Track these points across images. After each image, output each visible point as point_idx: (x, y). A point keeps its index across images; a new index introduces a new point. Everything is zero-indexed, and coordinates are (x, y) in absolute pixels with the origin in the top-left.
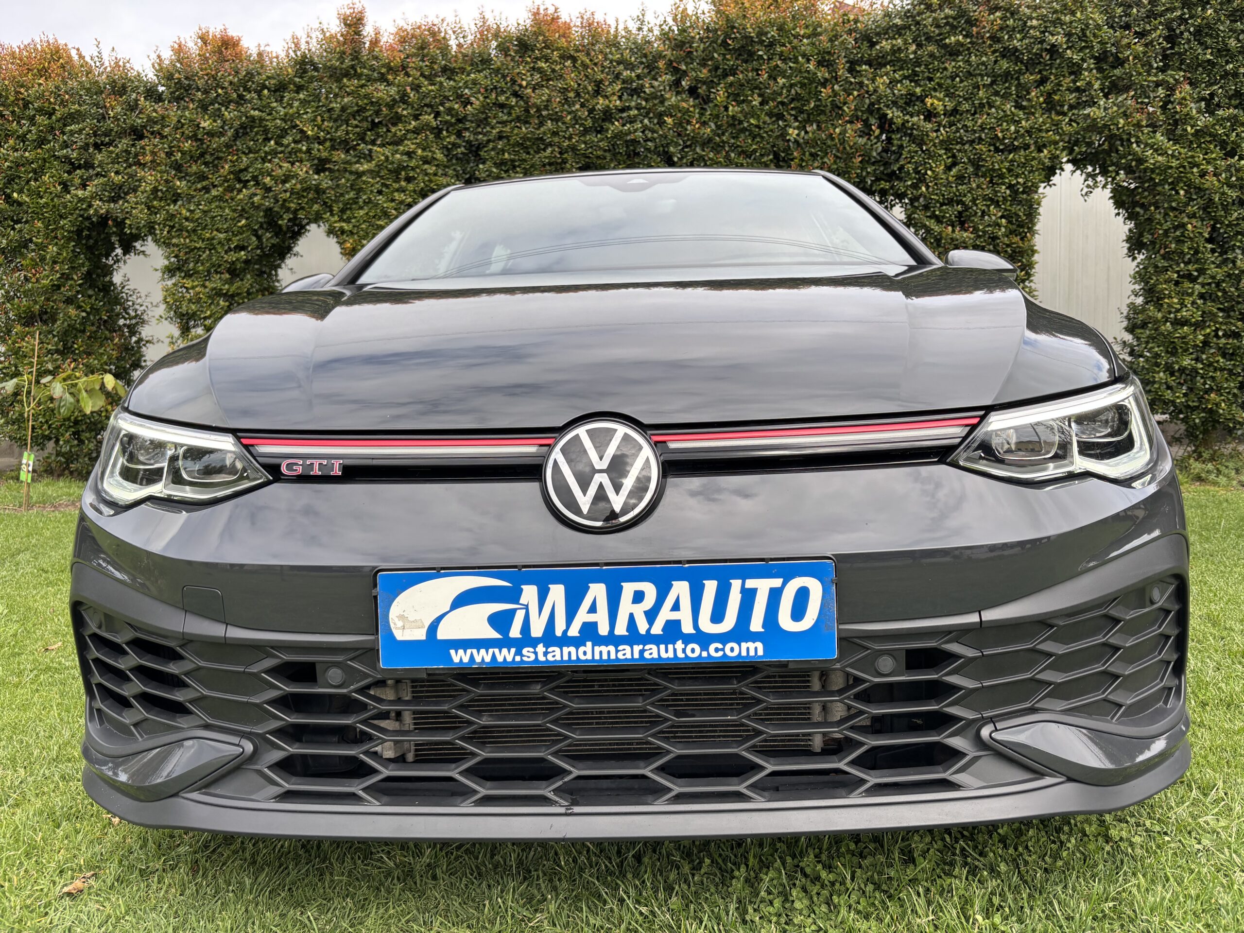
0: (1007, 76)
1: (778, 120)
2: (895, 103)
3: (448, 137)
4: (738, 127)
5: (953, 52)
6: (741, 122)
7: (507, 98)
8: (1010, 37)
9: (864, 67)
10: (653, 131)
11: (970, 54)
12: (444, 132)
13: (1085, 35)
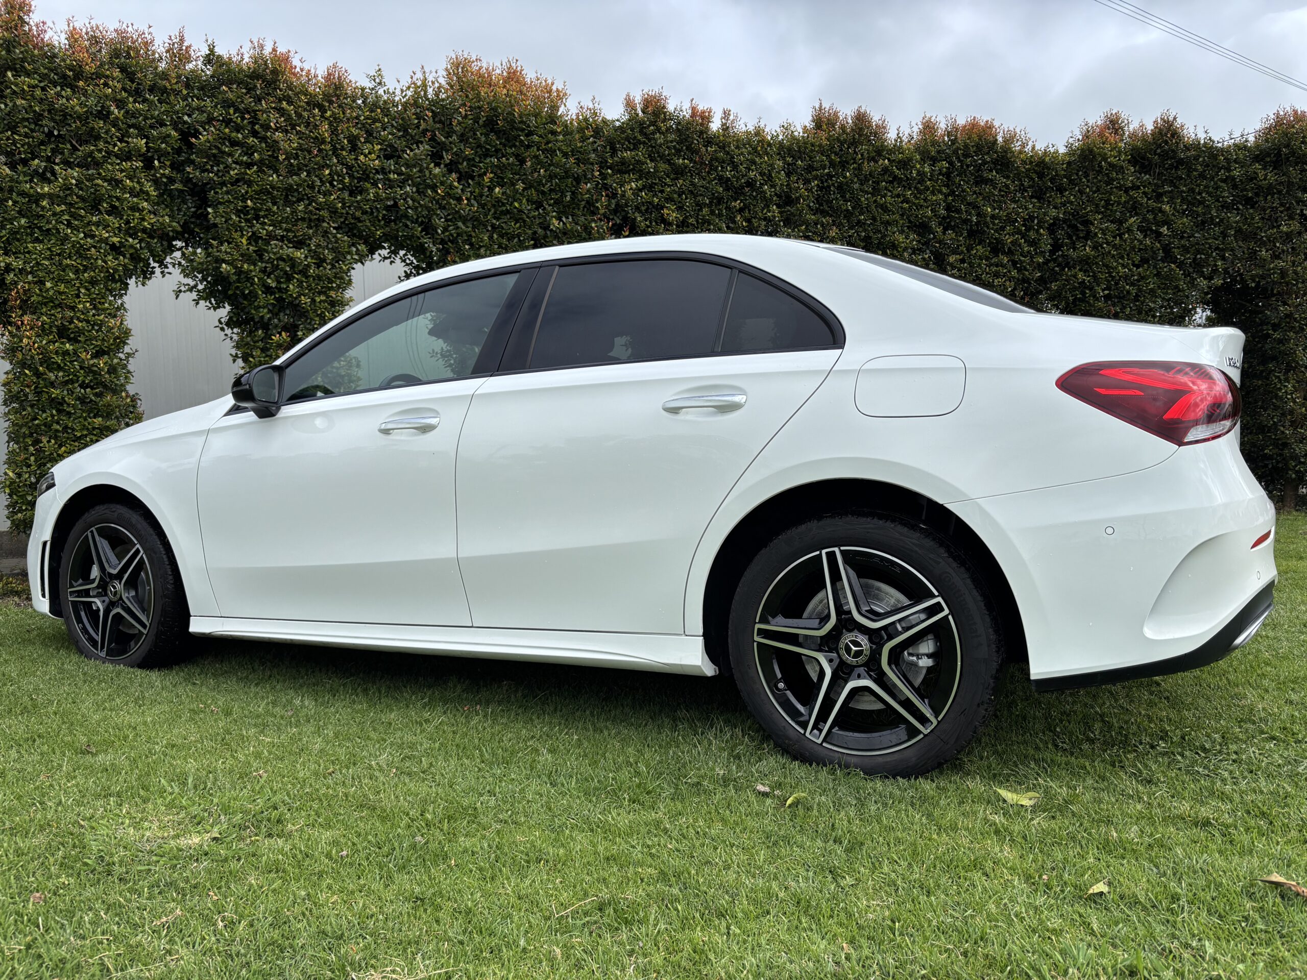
0: (720, 200)
2: (637, 208)
3: (160, 167)
4: (500, 209)
6: (504, 204)
7: (244, 137)
8: (722, 167)
9: (609, 171)
10: (413, 200)
11: (692, 175)
12: (156, 162)
13: (770, 175)
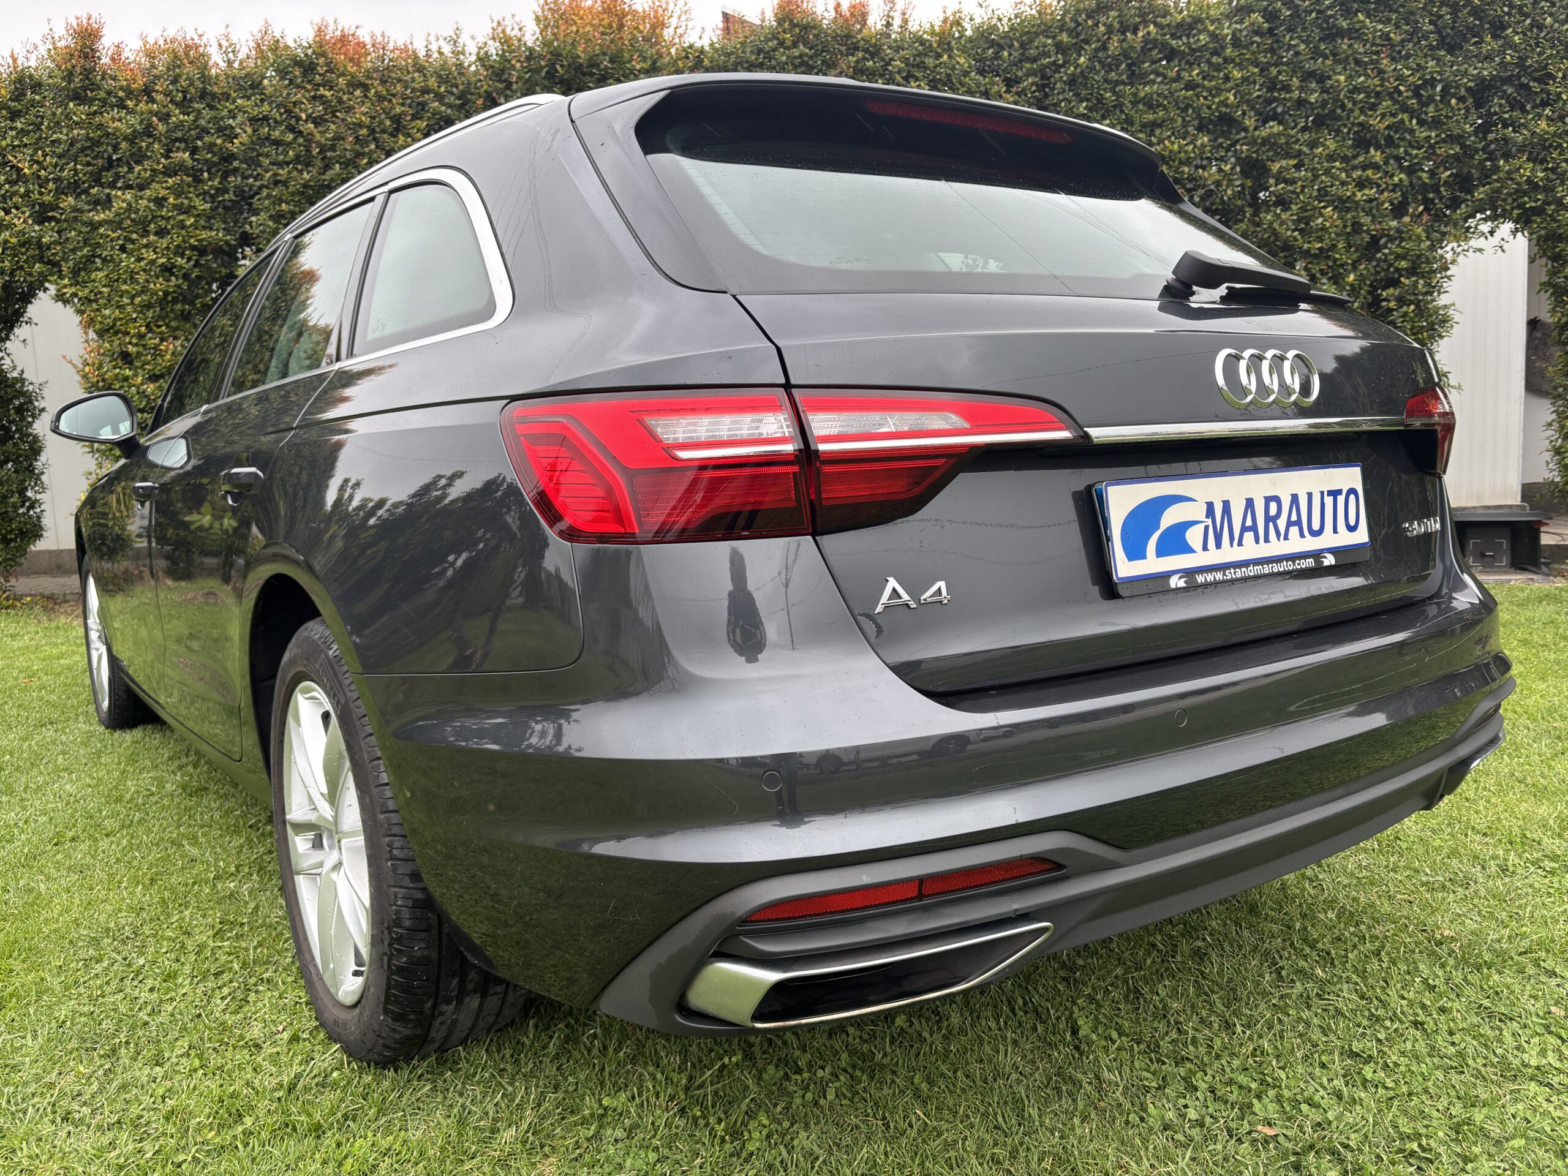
7: (282, 132)
12: (206, 175)
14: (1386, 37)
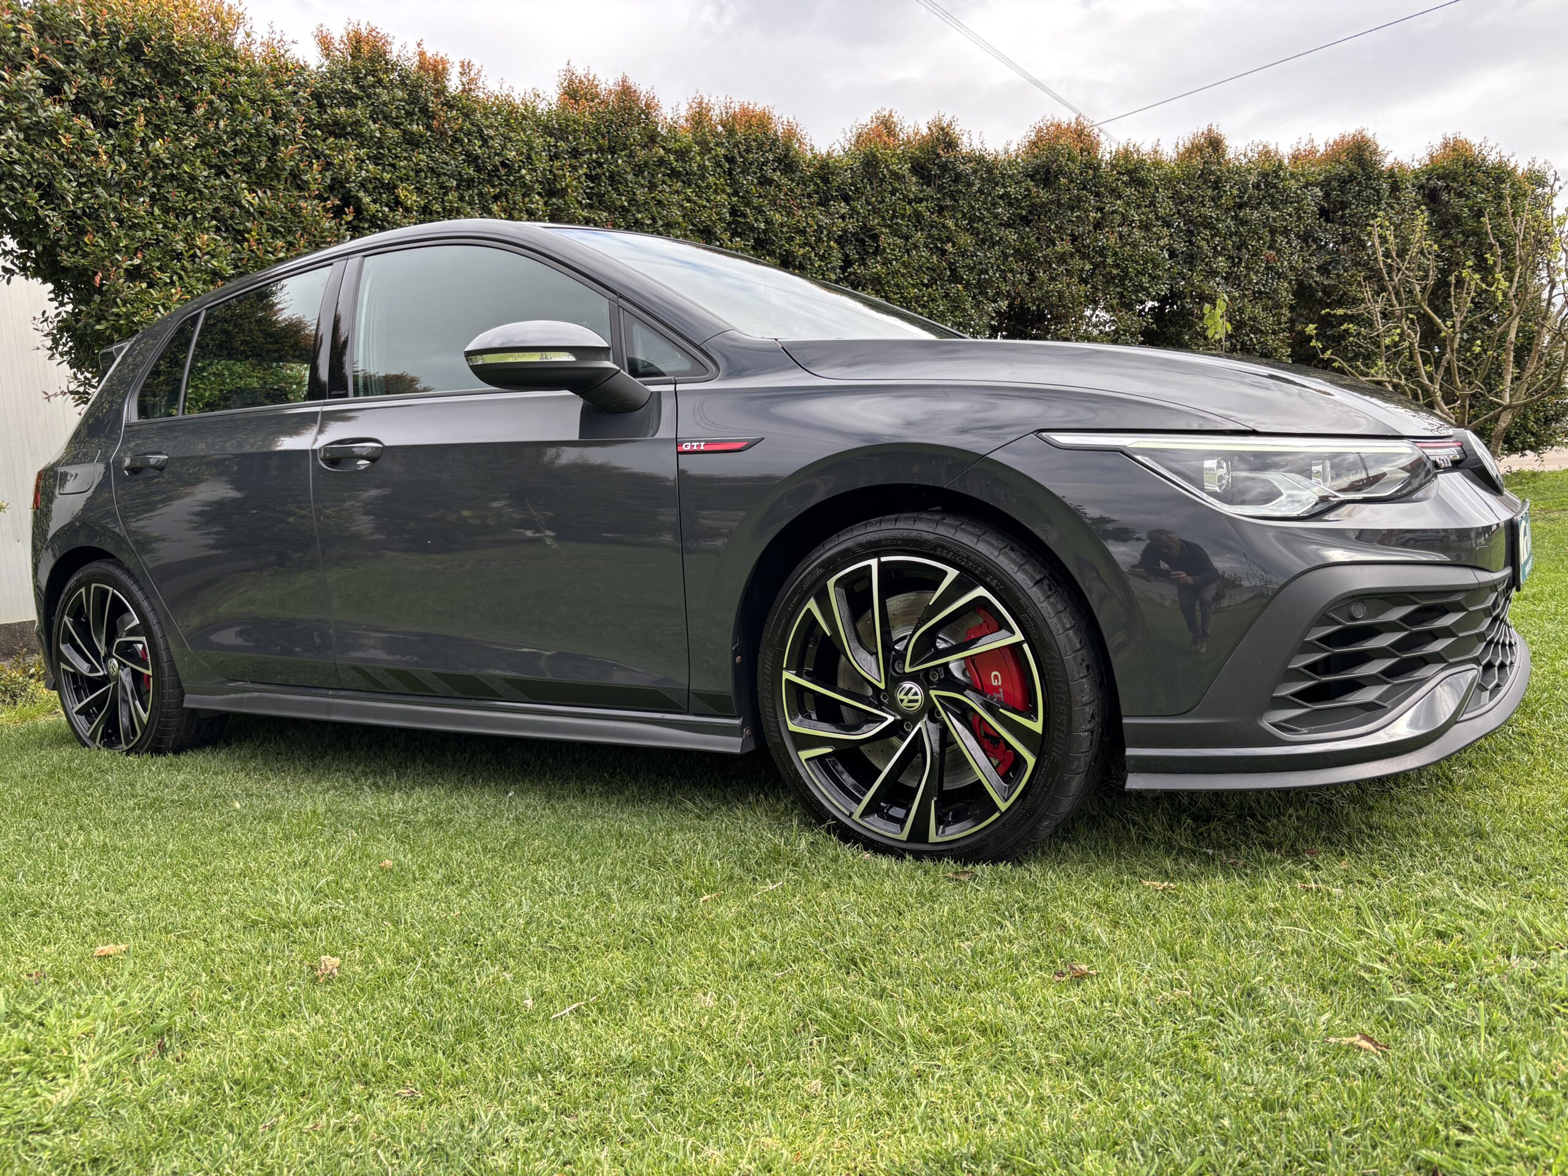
1: (217, 175)
5: (412, 141)
9: (318, 132)
11: (430, 147)
13: (529, 156)
14: (791, 190)
